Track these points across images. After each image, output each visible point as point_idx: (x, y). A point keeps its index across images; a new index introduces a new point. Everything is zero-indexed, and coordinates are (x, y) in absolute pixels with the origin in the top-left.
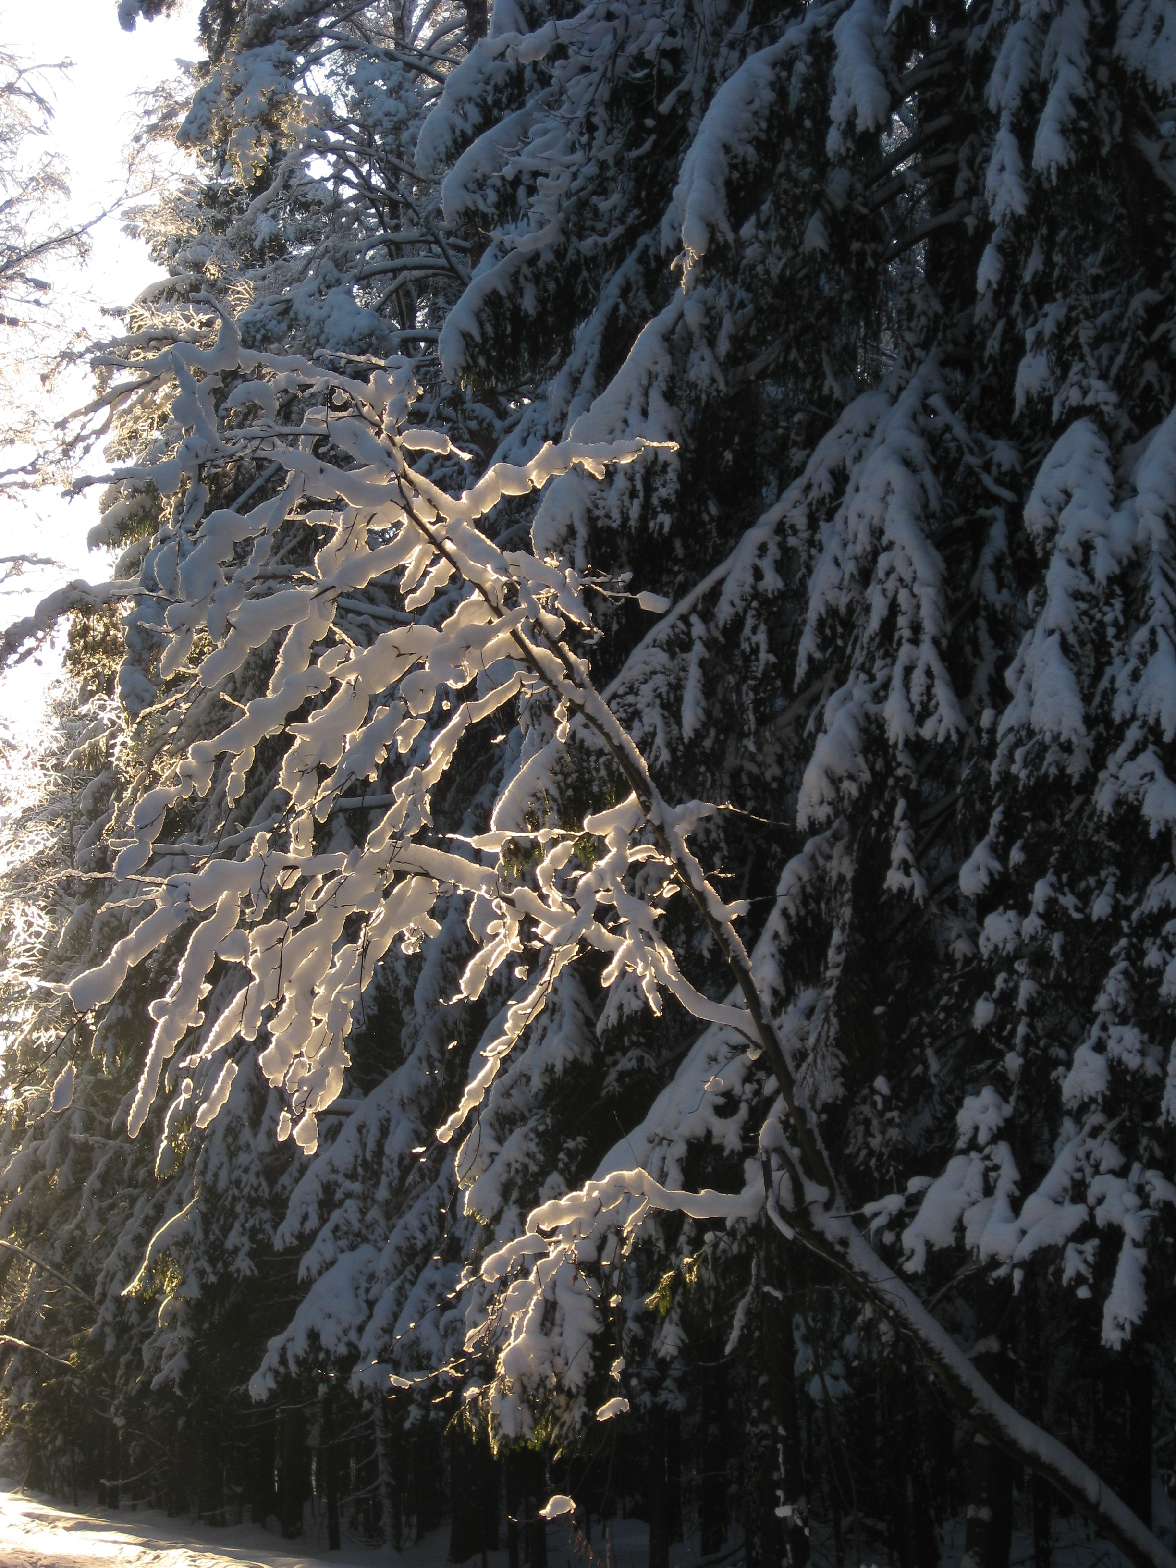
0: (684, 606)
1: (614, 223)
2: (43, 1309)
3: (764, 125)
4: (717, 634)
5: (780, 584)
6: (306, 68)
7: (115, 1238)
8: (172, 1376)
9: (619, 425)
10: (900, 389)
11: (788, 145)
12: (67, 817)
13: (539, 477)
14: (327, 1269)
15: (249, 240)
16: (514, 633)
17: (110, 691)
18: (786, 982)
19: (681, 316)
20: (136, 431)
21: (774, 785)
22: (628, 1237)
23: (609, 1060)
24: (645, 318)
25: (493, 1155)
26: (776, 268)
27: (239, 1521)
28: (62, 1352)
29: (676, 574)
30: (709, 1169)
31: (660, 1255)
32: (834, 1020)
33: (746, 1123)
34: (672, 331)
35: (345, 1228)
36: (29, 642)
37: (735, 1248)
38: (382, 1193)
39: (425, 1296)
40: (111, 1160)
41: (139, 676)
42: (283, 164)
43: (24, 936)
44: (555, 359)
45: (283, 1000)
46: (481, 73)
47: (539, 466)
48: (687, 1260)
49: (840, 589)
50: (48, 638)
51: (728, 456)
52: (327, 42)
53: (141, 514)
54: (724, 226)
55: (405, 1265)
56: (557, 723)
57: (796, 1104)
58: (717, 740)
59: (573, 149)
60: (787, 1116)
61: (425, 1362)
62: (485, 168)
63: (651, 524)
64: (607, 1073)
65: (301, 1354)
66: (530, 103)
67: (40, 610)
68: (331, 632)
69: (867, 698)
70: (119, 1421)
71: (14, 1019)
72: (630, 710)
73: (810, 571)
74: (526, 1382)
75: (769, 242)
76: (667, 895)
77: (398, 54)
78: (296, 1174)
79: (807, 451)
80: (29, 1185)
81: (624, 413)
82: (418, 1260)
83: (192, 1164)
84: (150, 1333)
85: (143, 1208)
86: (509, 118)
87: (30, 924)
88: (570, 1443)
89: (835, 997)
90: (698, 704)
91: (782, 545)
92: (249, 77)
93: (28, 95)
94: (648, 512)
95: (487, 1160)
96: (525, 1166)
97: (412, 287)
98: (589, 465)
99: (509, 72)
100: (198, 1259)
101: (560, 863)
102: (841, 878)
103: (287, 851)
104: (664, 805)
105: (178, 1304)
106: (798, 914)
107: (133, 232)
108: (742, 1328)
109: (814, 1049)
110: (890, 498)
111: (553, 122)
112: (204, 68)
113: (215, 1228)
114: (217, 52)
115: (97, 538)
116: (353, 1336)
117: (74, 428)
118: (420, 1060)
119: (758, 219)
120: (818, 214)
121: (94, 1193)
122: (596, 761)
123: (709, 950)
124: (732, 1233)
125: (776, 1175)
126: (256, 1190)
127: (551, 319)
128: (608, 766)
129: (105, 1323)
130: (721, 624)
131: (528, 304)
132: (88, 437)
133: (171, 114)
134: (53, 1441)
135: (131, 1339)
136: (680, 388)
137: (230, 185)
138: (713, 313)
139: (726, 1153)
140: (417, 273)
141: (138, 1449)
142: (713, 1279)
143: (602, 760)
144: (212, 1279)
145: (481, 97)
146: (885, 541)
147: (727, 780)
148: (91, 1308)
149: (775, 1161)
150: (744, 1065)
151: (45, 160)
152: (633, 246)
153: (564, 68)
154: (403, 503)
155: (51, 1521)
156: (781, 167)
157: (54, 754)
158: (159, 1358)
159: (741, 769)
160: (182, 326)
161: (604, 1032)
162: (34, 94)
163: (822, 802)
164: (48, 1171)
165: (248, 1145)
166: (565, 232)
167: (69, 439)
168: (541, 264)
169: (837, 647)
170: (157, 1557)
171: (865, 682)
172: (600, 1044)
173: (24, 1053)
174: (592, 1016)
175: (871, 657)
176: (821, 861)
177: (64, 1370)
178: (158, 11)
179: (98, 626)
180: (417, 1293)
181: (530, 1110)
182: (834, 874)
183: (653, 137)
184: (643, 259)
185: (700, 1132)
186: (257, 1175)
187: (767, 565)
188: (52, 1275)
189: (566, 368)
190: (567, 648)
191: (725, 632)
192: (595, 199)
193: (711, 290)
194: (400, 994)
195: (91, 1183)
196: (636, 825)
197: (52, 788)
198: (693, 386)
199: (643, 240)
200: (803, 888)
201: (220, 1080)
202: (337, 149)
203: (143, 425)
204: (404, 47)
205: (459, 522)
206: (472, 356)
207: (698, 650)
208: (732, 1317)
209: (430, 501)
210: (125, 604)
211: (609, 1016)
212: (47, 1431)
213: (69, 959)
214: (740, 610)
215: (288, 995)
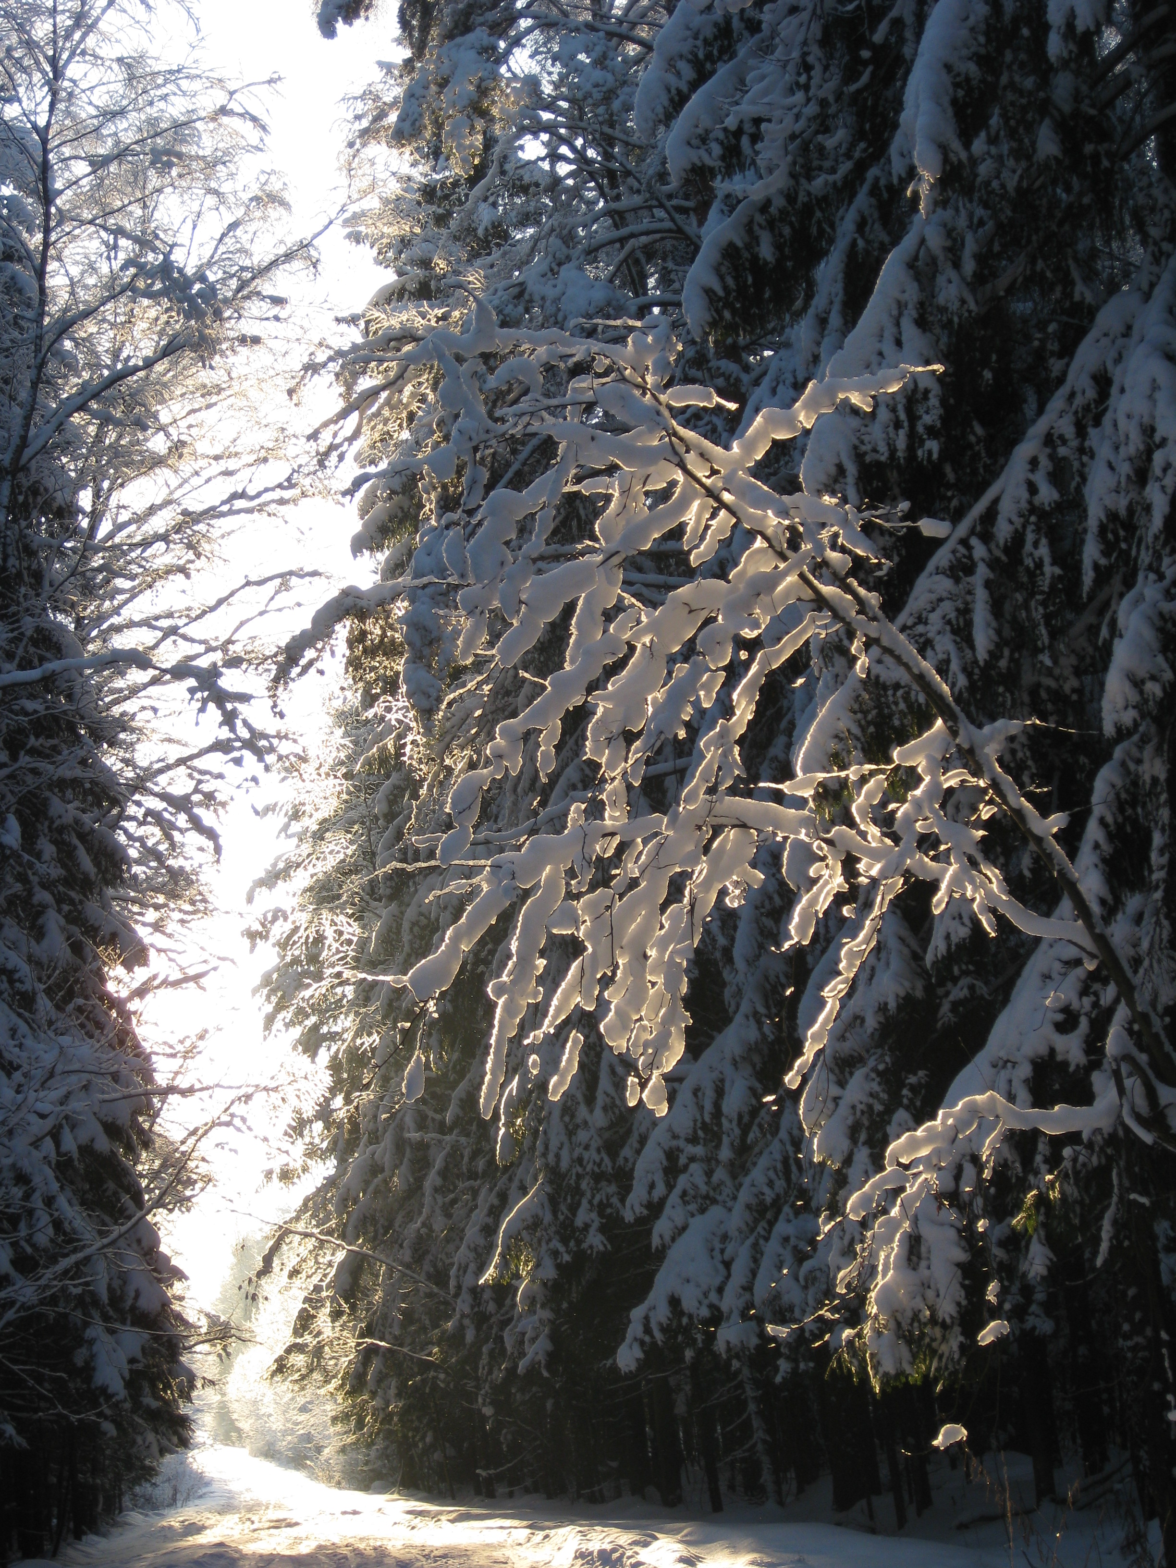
0: (963, 529)
1: (841, 159)
2: (399, 1309)
3: (982, 39)
4: (998, 553)
5: (1056, 496)
6: (508, 52)
7: (463, 1230)
8: (537, 1359)
9: (875, 359)
10: (1152, 285)
11: (1008, 56)
12: (363, 823)
13: (808, 417)
14: (680, 1234)
15: (471, 230)
16: (802, 576)
17: (393, 693)
18: (1113, 890)
19: (923, 241)
20: (388, 433)
21: (1075, 697)
22: (987, 1161)
23: (940, 991)
24: (885, 250)
25: (836, 1100)
26: (1012, 183)
27: (618, 1495)
28: (422, 1349)
29: (950, 499)
30: (1057, 1086)
31: (1017, 1177)
32: (1165, 923)
33: (1088, 1036)
34: (916, 258)
35: (692, 1192)
36: (310, 654)
37: (1095, 1160)
38: (725, 1153)
39: (781, 1251)
40: (449, 1155)
41: (422, 673)
42: (497, 150)
43: (335, 945)
44: (798, 304)
45: (616, 967)
46: (688, 28)
47: (805, 406)
48: (1049, 1177)
49: (1118, 492)
50: (328, 648)
51: (988, 375)
52: (524, 23)
53: (400, 515)
54: (956, 145)
55: (756, 1221)
56: (855, 659)
57: (1139, 1009)
58: (1012, 659)
59: (792, 92)
60: (1131, 1023)
61: (788, 1315)
62: (706, 122)
63: (920, 453)
64: (939, 1005)
65: (665, 1321)
66: (742, 51)
67: (316, 620)
68: (620, 599)
69: (1159, 596)
70: (488, 1411)
71: (335, 1029)
72: (922, 640)
73: (1084, 479)
74: (900, 1318)
75: (1001, 157)
76: (985, 816)
77: (598, 24)
78: (636, 1145)
79: (1066, 360)
80: (371, 1188)
81: (878, 345)
82: (769, 1215)
83: (533, 1148)
84: (510, 1320)
85: (486, 1198)
86: (723, 70)
87: (341, 933)
88: (950, 1374)
89: (1164, 899)
90: (988, 625)
91: (1052, 457)
92: (454, 67)
93: (241, 115)
94: (914, 441)
95: (830, 1105)
96: (870, 1107)
97: (640, 255)
98: (855, 399)
99: (716, 24)
100: (550, 1240)
101: (874, 798)
102: (1155, 780)
103: (603, 819)
104: (972, 728)
105: (535, 1287)
106: (1116, 822)
107: (357, 238)
108: (1111, 1239)
109: (1149, 953)
110: (1158, 395)
111: (769, 67)
112: (408, 64)
113: (563, 1207)
114: (419, 48)
115: (360, 545)
116: (713, 1297)
117: (326, 439)
118: (747, 1017)
119: (988, 134)
120: (1047, 122)
121: (436, 1190)
122: (894, 695)
123: (1030, 870)
124: (1090, 1146)
125: (1128, 1083)
126: (599, 1165)
127: (789, 264)
128: (906, 697)
129: (463, 1316)
130: (1002, 542)
131: (766, 251)
132: (341, 445)
133: (381, 115)
134: (423, 1438)
135: (491, 1327)
136: (931, 314)
137: (447, 178)
138: (954, 234)
139: (1072, 1068)
140: (644, 239)
141: (509, 1437)
142: (1076, 1194)
143: (900, 693)
144: (567, 1258)
145: (691, 53)
146: (1157, 438)
147: (1026, 698)
148: (446, 1303)
149: (1124, 1069)
150: (1079, 979)
151: (263, 179)
152: (863, 181)
153: (773, 11)
154: (676, 460)
155: (435, 1516)
156: (1004, 79)
157: (342, 763)
158: (522, 1342)
159: (1038, 685)
160: (419, 322)
161: (934, 963)
162: (247, 113)
163: (1126, 708)
164: (387, 1173)
165: (586, 1123)
166: (793, 175)
167: (322, 450)
168: (773, 210)
169: (1121, 551)
170: (547, 1537)
171: (1155, 582)
172: (930, 976)
173: (350, 1061)
174: (919, 951)
175: (1158, 556)
176: (1132, 766)
177: (426, 1366)
178: (357, 16)
179: (374, 629)
180: (772, 1248)
181: (868, 1051)
182: (1147, 778)
183: (870, 69)
184: (874, 191)
185: (1043, 1050)
186: (598, 1151)
187: (1040, 479)
188: (405, 1275)
189: (811, 311)
190: (856, 584)
191: (1006, 550)
192: (820, 138)
193: (950, 212)
194: (718, 955)
195: (432, 1179)
196: (947, 750)
197: (344, 796)
198: (943, 310)
199: (873, 172)
200: (1118, 795)
201: (567, 1051)
202: (549, 128)
203: (392, 426)
204: (602, 17)
205: (734, 472)
206: (717, 311)
207: (982, 572)
208: (1100, 1229)
209: (702, 455)
210: (399, 604)
211: (937, 946)
212: (416, 1430)
213: (382, 963)
214: (1019, 527)
215: (621, 962)
